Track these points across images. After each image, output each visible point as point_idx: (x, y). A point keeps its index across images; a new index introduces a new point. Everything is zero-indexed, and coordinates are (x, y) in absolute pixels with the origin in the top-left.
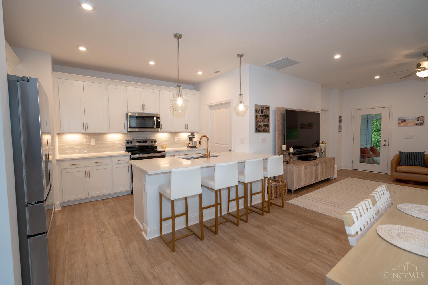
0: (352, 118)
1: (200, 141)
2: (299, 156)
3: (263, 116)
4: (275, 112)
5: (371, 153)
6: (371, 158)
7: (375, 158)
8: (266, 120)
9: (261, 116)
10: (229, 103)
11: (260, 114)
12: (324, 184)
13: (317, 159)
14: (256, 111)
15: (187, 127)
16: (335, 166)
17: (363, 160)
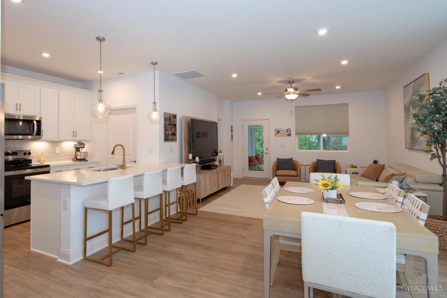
0: (242, 128)
1: (113, 151)
2: (202, 165)
3: (171, 124)
4: (181, 120)
5: (256, 161)
6: (256, 166)
7: (259, 166)
8: (173, 129)
9: (169, 124)
10: (135, 108)
11: (168, 122)
12: (223, 192)
13: (217, 167)
14: (165, 119)
15: (74, 134)
16: (232, 174)
17: (250, 168)
